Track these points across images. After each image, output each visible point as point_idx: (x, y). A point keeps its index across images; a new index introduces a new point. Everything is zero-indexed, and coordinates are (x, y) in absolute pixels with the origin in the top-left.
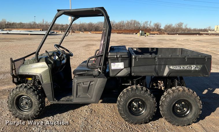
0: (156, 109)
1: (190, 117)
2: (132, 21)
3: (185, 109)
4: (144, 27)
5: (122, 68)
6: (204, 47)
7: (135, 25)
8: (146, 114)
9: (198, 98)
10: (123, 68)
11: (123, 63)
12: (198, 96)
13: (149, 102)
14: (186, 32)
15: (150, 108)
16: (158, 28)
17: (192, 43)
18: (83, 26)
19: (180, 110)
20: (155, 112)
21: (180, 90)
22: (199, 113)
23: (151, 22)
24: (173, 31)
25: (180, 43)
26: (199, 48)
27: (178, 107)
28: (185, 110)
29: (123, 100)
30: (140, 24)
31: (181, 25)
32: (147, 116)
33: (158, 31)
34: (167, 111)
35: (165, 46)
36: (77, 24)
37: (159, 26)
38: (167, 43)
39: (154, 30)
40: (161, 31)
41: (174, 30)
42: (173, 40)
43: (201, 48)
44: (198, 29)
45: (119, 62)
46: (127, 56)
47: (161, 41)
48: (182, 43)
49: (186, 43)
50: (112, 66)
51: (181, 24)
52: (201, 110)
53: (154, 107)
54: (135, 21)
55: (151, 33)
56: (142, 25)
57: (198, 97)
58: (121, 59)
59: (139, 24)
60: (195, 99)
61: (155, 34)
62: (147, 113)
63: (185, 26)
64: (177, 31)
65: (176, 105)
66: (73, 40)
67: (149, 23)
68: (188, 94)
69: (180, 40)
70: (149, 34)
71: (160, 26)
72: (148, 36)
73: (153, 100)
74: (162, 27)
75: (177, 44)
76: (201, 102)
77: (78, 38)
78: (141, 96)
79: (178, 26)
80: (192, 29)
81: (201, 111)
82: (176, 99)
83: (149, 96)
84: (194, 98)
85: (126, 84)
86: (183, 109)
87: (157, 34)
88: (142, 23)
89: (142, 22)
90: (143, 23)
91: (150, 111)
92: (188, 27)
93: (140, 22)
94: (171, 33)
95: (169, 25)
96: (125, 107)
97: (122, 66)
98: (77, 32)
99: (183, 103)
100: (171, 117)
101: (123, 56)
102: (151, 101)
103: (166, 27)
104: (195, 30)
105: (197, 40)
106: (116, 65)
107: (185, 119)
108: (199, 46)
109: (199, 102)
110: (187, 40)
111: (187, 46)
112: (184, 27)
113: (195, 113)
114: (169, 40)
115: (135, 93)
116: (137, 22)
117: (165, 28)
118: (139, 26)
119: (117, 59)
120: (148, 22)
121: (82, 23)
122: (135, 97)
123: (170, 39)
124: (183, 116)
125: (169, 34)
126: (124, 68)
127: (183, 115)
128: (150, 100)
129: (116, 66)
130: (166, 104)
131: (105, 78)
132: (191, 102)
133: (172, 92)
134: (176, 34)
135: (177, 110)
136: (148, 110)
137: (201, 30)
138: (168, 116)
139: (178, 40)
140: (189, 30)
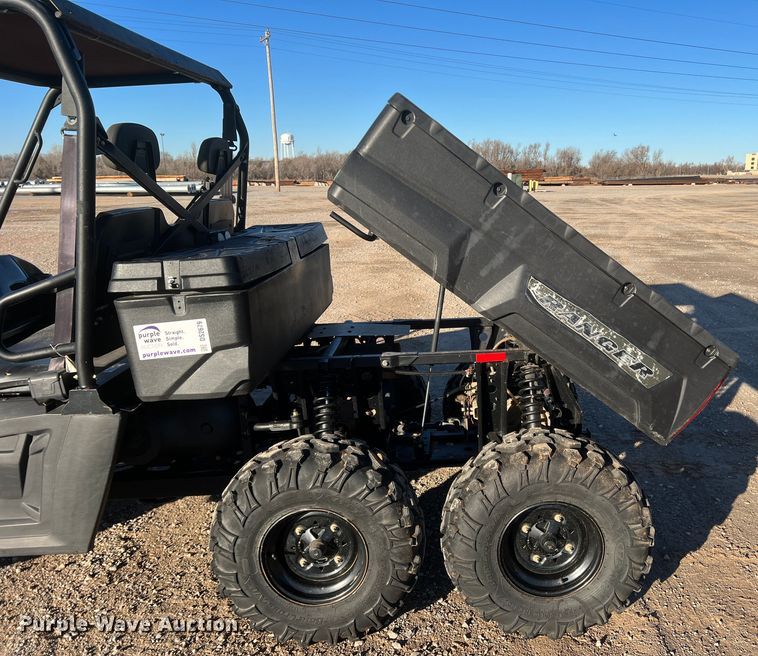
0: (417, 559)
1: (592, 590)
2: (487, 143)
3: (568, 547)
4: (527, 162)
5: (200, 352)
6: (707, 221)
7: (500, 157)
8: (365, 594)
9: (634, 491)
10: (210, 351)
11: (204, 321)
12: (630, 483)
13: (373, 528)
14: (659, 176)
15: (383, 561)
16: (570, 165)
17: (672, 210)
18: (329, 165)
19: (542, 552)
20: (412, 576)
21: (537, 455)
22: (638, 573)
23: (548, 146)
24: (619, 173)
25: (634, 211)
26: (692, 225)
27: (533, 541)
28: (566, 555)
29: (233, 525)
30: (514, 155)
31: (643, 154)
32: (370, 601)
33: (571, 174)
34: (471, 566)
35: (580, 221)
36: (308, 155)
37: (575, 157)
38: (591, 211)
39: (557, 171)
40: (581, 176)
41: (622, 171)
42: (611, 201)
43: (699, 226)
44: (697, 164)
45: (180, 319)
46: (222, 282)
47: (571, 206)
48: (639, 212)
49: (653, 209)
50: (140, 343)
51: (642, 151)
52: (650, 551)
53: (401, 555)
54: (497, 145)
55: (548, 180)
56: (520, 157)
57: (633, 486)
58: (189, 302)
59: (512, 153)
60: (614, 500)
61: (560, 185)
62: (368, 588)
63: (656, 158)
64: (629, 175)
65: (525, 529)
66: (275, 208)
67: (541, 149)
68: (578, 475)
69: (636, 200)
70: (537, 183)
71: (578, 160)
72: (533, 189)
73: (398, 514)
74: (585, 162)
75: (621, 215)
76: (646, 512)
77: (296, 202)
78: (325, 500)
79: (632, 157)
80: (677, 166)
81: (650, 560)
82: (513, 502)
83: (372, 499)
84: (609, 495)
85: (270, 427)
86: (560, 547)
87: (566, 185)
88: (520, 150)
89: (519, 145)
90: (525, 149)
91: (382, 578)
92: (665, 160)
93: (514, 147)
94: (613, 179)
95: (603, 154)
96: (245, 561)
97: (202, 338)
98: (307, 183)
99: (557, 518)
100: (494, 597)
101: (195, 283)
102: (384, 522)
103: (597, 161)
104: (685, 169)
105: (687, 201)
106: (162, 336)
107: (568, 602)
108: (693, 217)
109: (641, 514)
110: (658, 199)
111: (652, 220)
112: (650, 160)
113: (619, 572)
114: (599, 202)
115: (292, 484)
116: (504, 149)
117: (593, 164)
118: (513, 160)
119: (162, 297)
120: (539, 146)
121: (324, 153)
122: (296, 503)
123: (603, 200)
124: (559, 588)
125: (604, 184)
126: (215, 350)
127: (560, 582)
128: (380, 518)
129: (164, 341)
130: (464, 529)
131: (105, 412)
132: (598, 517)
133: (496, 466)
134: (627, 182)
135: (531, 552)
136: (374, 569)
137: (705, 169)
138: (479, 593)
139: (629, 202)
140: (667, 170)
